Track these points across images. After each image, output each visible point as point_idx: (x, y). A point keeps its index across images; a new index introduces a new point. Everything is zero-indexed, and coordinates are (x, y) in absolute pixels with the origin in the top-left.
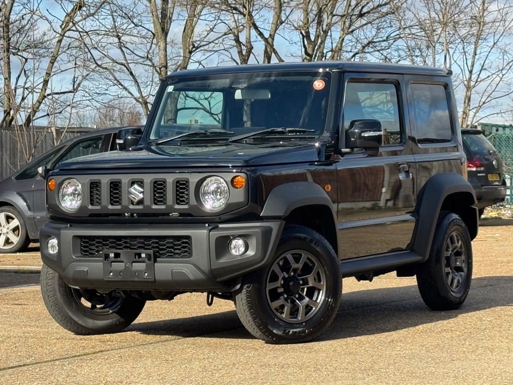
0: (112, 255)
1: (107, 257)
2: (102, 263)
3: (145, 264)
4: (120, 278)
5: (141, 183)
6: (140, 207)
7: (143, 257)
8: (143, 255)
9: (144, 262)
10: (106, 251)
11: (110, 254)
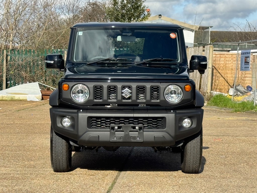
0: (116, 128)
1: (113, 128)
2: (109, 132)
3: (138, 132)
4: (121, 140)
5: (130, 87)
6: (130, 101)
7: (137, 129)
8: (137, 128)
9: (137, 131)
10: (112, 125)
11: (115, 127)
